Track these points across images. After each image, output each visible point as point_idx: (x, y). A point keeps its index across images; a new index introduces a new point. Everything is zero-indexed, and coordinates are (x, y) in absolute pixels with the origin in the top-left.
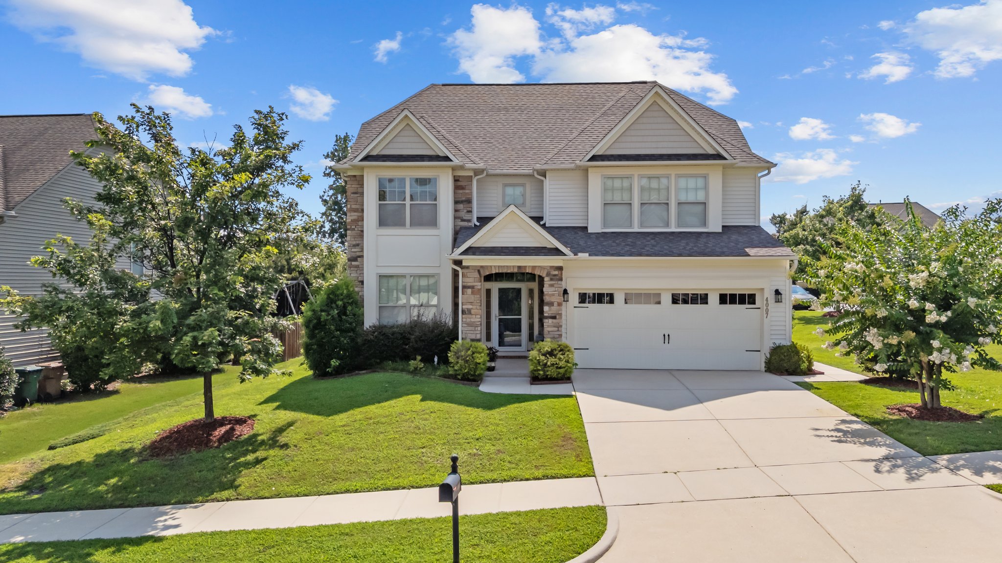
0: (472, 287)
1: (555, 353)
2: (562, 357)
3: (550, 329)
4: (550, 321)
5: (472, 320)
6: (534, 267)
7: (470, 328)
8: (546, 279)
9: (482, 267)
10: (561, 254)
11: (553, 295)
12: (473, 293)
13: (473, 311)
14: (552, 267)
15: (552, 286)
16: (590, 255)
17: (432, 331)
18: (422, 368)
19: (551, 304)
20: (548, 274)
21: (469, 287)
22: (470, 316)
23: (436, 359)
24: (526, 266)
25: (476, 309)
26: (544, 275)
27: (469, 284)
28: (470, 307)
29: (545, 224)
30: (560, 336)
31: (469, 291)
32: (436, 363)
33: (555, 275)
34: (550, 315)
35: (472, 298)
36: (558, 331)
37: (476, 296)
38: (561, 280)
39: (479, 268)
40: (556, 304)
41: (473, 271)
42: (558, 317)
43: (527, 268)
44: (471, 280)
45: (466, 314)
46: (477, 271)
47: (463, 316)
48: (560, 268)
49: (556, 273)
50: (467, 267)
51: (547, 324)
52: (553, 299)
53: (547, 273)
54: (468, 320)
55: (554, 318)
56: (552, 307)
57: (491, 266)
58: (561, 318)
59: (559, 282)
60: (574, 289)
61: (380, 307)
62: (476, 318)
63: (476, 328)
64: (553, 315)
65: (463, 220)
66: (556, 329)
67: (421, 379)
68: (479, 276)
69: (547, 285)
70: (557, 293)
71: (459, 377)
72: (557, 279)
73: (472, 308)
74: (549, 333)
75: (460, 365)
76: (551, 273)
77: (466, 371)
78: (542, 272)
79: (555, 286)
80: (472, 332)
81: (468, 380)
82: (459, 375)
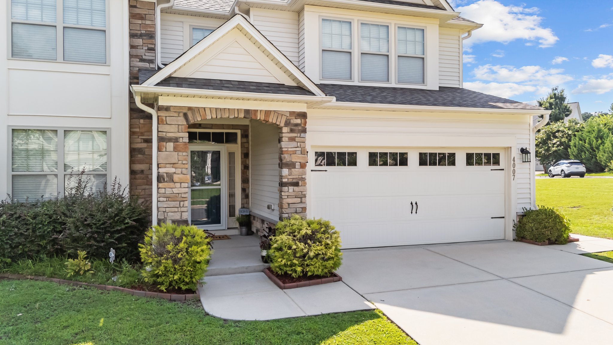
0: (175, 140)
3: (290, 201)
4: (291, 188)
5: (175, 191)
6: (268, 113)
7: (172, 204)
8: (285, 130)
9: (190, 109)
10: (307, 93)
11: (295, 152)
12: (175, 149)
13: (176, 178)
14: (292, 113)
15: (292, 139)
16: (337, 100)
17: (105, 210)
18: (88, 270)
19: (291, 166)
20: (287, 124)
21: (170, 140)
22: (171, 185)
23: (112, 254)
24: (256, 111)
25: (181, 173)
26: (282, 125)
27: (170, 135)
28: (172, 170)
30: (304, 209)
31: (170, 146)
32: (112, 260)
33: (297, 125)
34: (290, 180)
35: (174, 157)
36: (301, 202)
37: (180, 154)
38: (304, 131)
39: (185, 111)
40: (298, 165)
41: (176, 115)
42: (300, 183)
43: (259, 113)
44: (174, 128)
45: (164, 181)
46: (181, 114)
47: (161, 185)
48: (303, 116)
49: (298, 121)
50: (167, 109)
51: (287, 194)
52: (294, 158)
53: (286, 122)
54: (169, 191)
55: (296, 184)
56: (293, 170)
57: (204, 108)
58: (305, 184)
59: (302, 135)
60: (312, 147)
61: (13, 176)
62: (181, 187)
63: (182, 203)
64: (294, 181)
65: (142, 60)
66: (299, 200)
67: (90, 293)
68: (185, 123)
69: (287, 139)
70: (300, 149)
71: (163, 288)
72: (299, 130)
73: (175, 173)
74: (289, 207)
75: (166, 268)
76: (292, 121)
77: (176, 277)
78: (279, 120)
79: (297, 139)
80: (176, 210)
81: (179, 291)
82: (162, 284)
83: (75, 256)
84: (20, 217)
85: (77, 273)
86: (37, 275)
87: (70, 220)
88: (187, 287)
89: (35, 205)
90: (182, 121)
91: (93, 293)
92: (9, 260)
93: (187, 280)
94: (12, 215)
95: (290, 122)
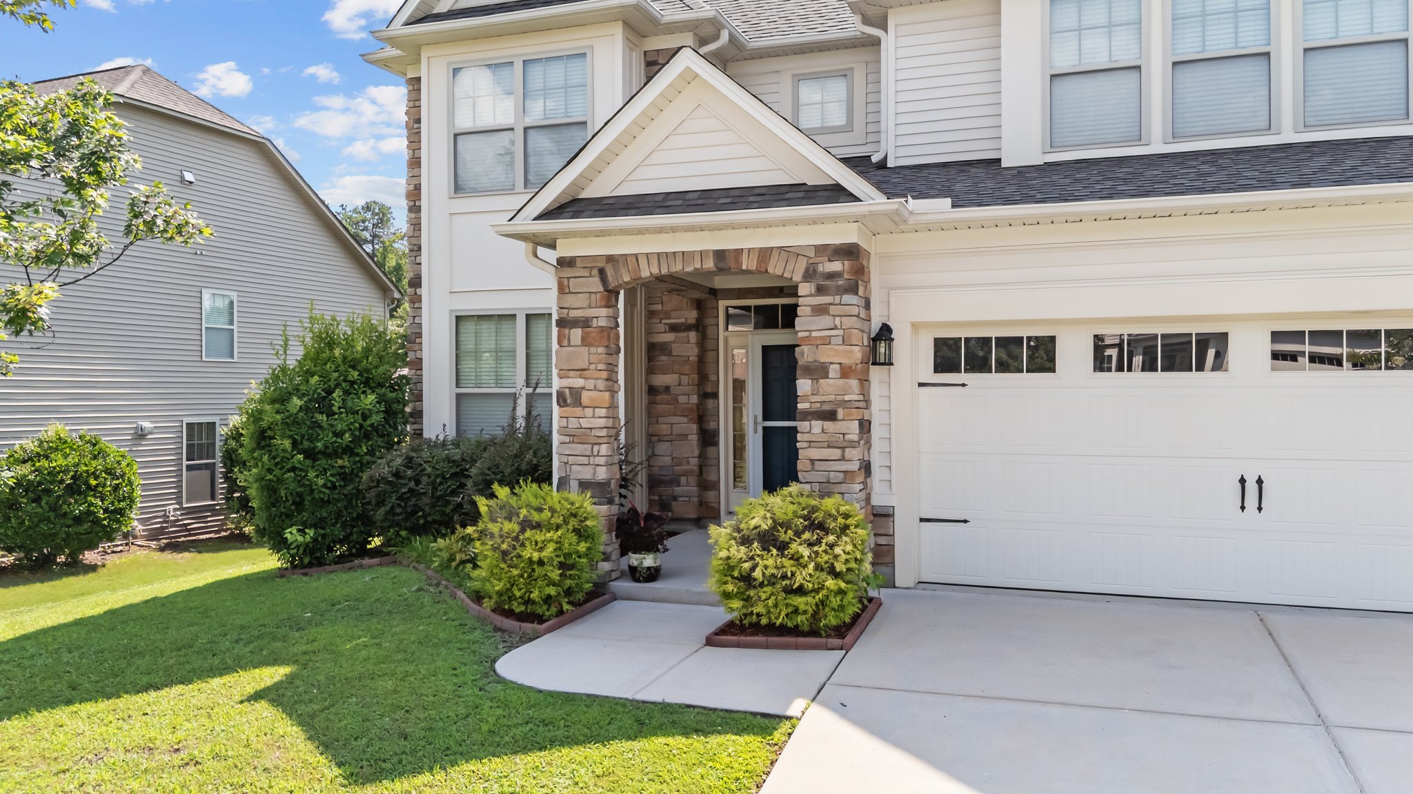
0: (585, 323)
3: (815, 453)
4: (817, 426)
5: (585, 423)
6: (765, 254)
7: (579, 449)
8: (804, 289)
9: (610, 259)
10: (843, 200)
11: (827, 341)
12: (585, 341)
13: (586, 397)
14: (821, 249)
15: (820, 310)
18: (465, 562)
19: (818, 372)
20: (809, 275)
21: (576, 323)
22: (578, 411)
24: (739, 252)
25: (595, 389)
26: (797, 277)
27: (576, 314)
28: (578, 382)
30: (850, 476)
31: (577, 334)
33: (832, 276)
34: (816, 406)
35: (583, 356)
37: (593, 350)
39: (601, 265)
40: (834, 371)
41: (586, 273)
42: (841, 413)
43: (745, 255)
44: (579, 301)
45: (569, 405)
46: (595, 272)
47: (561, 412)
48: (850, 252)
49: (836, 266)
50: (573, 262)
51: (807, 437)
52: (825, 354)
53: (807, 270)
54: (576, 424)
55: (829, 415)
56: (821, 381)
57: (636, 256)
58: (851, 417)
60: (915, 326)
61: (458, 396)
62: (594, 417)
63: (596, 448)
64: (826, 407)
66: (836, 453)
68: (602, 289)
69: (809, 309)
70: (840, 332)
72: (838, 286)
73: (583, 388)
74: (813, 469)
76: (820, 268)
78: (790, 267)
79: (833, 309)
80: (584, 460)
81: (510, 614)
90: (595, 284)
93: (519, 593)
95: (815, 271)
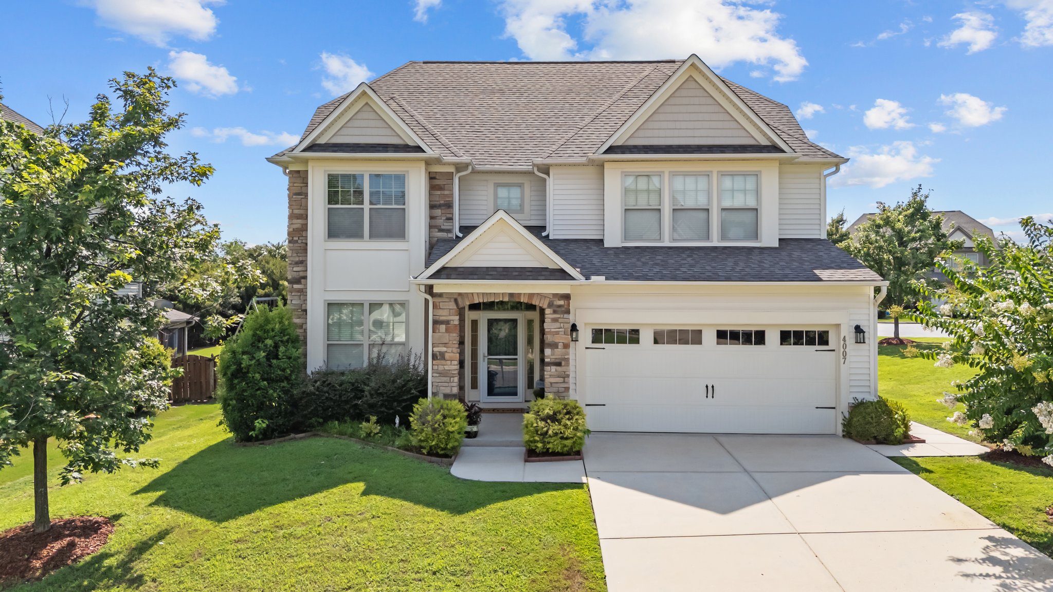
0: (447, 323)
1: (559, 417)
2: (569, 423)
3: (553, 380)
4: (553, 368)
5: (447, 368)
6: (531, 295)
7: (444, 379)
8: (548, 311)
9: (460, 294)
10: (568, 277)
11: (557, 333)
12: (447, 331)
13: (447, 356)
14: (555, 295)
15: (555, 320)
16: (607, 279)
17: (394, 381)
18: (377, 433)
19: (554, 346)
20: (550, 305)
21: (442, 322)
22: (443, 362)
23: (397, 421)
24: (520, 294)
25: (452, 352)
26: (545, 306)
27: (442, 318)
28: (444, 349)
29: (548, 236)
30: (567, 389)
31: (443, 327)
32: (397, 425)
33: (560, 306)
34: (553, 360)
35: (446, 338)
36: (564, 382)
37: (451, 335)
38: (568, 312)
39: (455, 297)
40: (560, 346)
41: (447, 300)
42: (563, 363)
43: (522, 296)
44: (445, 312)
45: (437, 359)
46: (453, 300)
47: (434, 362)
48: (567, 297)
49: (561, 302)
50: (440, 295)
51: (549, 373)
52: (557, 339)
53: (549, 303)
54: (441, 368)
55: (559, 364)
56: (555, 350)
57: (472, 293)
58: (568, 365)
59: (566, 316)
60: (586, 324)
61: (328, 345)
62: (451, 365)
63: (452, 379)
64: (557, 361)
65: (441, 230)
66: (561, 380)
67: (375, 451)
68: (455, 307)
69: (550, 320)
70: (563, 330)
71: (425, 451)
72: (562, 311)
73: (446, 352)
74: (551, 386)
75: (426, 434)
76: (555, 303)
77: (434, 443)
78: (542, 302)
79: (560, 320)
80: (447, 384)
81: (437, 455)
82: (424, 448)
83: (368, 421)
84: (330, 384)
85: (369, 435)
86: (341, 434)
87: (367, 388)
88: (442, 452)
89: (343, 374)
90: (452, 305)
91: (377, 451)
92: (321, 420)
93: (442, 446)
94: (324, 382)
95: (553, 304)
